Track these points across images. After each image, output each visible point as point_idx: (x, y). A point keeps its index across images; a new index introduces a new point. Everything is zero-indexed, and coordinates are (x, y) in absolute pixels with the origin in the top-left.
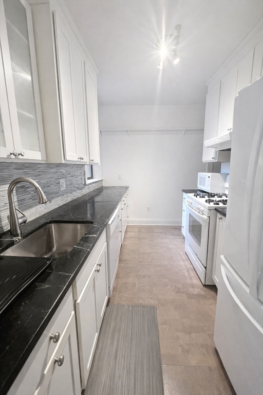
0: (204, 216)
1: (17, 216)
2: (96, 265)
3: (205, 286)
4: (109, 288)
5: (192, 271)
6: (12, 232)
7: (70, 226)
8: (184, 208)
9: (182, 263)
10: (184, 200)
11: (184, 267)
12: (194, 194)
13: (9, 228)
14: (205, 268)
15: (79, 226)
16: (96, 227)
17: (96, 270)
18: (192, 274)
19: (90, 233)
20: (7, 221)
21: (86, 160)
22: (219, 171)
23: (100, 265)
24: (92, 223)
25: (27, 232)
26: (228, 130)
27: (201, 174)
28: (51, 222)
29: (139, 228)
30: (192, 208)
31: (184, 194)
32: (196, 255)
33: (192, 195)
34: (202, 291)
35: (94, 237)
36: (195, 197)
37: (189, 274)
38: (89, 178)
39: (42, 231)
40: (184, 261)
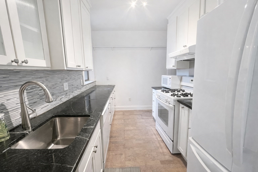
0: (170, 105)
1: (28, 112)
2: (93, 147)
3: (173, 154)
4: (103, 162)
5: (162, 142)
6: (23, 126)
7: (72, 119)
8: (154, 99)
9: (154, 137)
10: (153, 94)
11: (156, 139)
12: (161, 90)
13: (21, 123)
14: (173, 141)
15: (79, 119)
16: (92, 120)
17: (94, 151)
18: (162, 144)
19: (88, 125)
20: (20, 117)
21: (82, 67)
22: (175, 74)
23: (97, 147)
24: (89, 116)
25: (36, 125)
26: (184, 47)
27: (164, 76)
28: (56, 116)
29: (123, 112)
30: (161, 99)
31: (153, 90)
32: (165, 132)
33: (160, 91)
34: (171, 158)
35: (91, 128)
36: (162, 93)
37: (160, 145)
38: (86, 81)
39: (49, 124)
40: (155, 135)
